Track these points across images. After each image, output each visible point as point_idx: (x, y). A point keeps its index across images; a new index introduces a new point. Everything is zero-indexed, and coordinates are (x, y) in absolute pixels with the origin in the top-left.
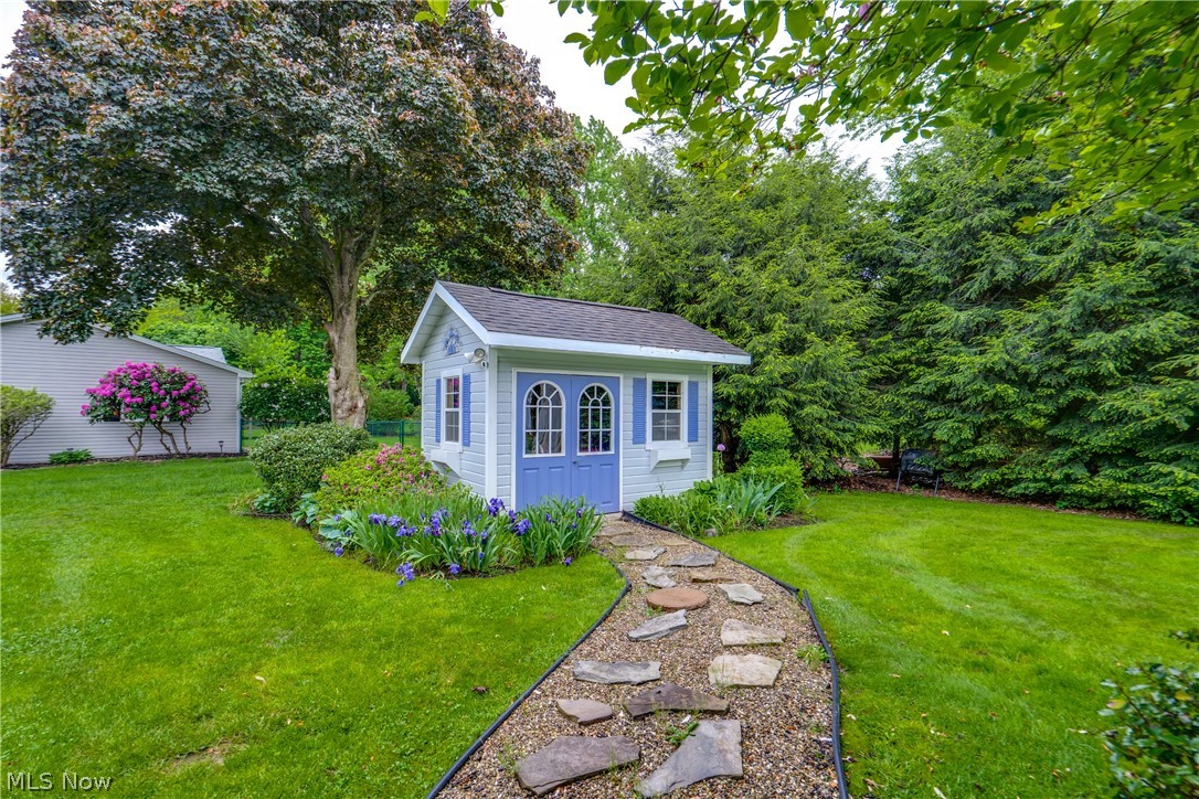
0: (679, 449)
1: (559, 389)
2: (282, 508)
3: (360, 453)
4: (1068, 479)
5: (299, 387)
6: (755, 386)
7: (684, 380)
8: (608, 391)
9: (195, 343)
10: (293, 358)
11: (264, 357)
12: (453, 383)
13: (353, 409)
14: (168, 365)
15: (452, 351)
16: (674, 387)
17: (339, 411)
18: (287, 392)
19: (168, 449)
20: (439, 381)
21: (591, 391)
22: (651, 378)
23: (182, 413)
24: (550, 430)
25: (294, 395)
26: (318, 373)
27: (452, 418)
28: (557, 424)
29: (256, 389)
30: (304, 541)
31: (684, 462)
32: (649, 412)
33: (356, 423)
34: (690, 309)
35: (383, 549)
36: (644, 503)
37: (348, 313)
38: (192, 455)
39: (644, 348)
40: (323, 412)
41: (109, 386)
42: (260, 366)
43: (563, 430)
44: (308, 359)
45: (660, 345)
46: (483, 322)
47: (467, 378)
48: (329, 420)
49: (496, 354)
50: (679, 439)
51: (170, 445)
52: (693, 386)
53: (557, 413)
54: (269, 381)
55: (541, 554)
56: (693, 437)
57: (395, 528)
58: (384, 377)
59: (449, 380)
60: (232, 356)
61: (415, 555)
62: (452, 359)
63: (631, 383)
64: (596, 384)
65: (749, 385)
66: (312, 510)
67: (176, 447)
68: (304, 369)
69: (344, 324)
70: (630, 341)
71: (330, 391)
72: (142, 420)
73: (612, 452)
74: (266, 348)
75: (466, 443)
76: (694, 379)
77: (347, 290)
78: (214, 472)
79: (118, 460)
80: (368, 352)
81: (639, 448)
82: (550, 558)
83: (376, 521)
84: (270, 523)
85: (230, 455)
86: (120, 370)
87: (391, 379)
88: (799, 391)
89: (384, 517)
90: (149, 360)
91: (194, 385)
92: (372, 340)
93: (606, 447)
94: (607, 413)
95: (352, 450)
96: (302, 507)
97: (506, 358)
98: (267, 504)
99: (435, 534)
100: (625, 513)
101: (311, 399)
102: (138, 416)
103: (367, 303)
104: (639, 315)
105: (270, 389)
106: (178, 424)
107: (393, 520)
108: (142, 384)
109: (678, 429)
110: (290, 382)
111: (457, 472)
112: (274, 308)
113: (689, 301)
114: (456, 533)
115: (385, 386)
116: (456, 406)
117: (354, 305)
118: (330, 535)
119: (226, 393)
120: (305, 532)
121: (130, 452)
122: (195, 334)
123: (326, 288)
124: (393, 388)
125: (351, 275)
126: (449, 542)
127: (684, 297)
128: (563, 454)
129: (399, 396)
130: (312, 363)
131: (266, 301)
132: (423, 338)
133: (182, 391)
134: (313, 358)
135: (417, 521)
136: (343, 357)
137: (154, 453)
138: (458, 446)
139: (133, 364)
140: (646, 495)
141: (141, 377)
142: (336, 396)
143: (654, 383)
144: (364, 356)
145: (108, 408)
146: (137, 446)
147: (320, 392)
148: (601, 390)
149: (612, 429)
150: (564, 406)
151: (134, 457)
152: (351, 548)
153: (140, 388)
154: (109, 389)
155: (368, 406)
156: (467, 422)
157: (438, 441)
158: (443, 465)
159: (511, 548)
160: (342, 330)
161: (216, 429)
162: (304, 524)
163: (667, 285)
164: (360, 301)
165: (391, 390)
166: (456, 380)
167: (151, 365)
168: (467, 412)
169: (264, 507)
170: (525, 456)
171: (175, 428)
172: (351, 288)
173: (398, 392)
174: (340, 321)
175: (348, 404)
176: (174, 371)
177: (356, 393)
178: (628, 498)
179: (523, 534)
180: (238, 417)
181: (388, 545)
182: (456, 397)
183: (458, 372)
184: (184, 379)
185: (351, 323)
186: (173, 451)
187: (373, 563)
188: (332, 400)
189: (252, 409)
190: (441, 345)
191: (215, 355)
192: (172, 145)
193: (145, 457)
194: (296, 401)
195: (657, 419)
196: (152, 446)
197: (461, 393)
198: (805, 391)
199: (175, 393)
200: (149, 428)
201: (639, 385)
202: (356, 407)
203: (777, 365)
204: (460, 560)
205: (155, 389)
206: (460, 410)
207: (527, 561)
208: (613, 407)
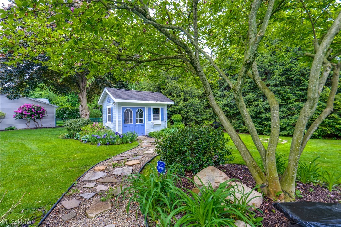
0: (159, 122)
1: (131, 110)
2: (72, 136)
3: (89, 124)
4: (240, 126)
5: (71, 110)
6: (178, 108)
7: (160, 107)
8: (142, 110)
9: (39, 97)
10: (67, 101)
11: (59, 101)
12: (109, 109)
13: (86, 115)
14: (36, 105)
15: (109, 102)
16: (158, 109)
17: (83, 116)
18: (68, 111)
19: (36, 126)
20: (106, 109)
21: (139, 110)
22: (152, 107)
23: (40, 117)
24: (130, 119)
25: (70, 112)
26: (75, 105)
27: (109, 116)
28: (131, 117)
29: (60, 110)
30: (78, 142)
31: (160, 125)
32: (152, 115)
33: (87, 118)
34: (164, 91)
35: (95, 141)
36: (150, 133)
37: (84, 91)
38: (43, 128)
39: (149, 101)
40: (78, 116)
41: (21, 110)
42: (58, 103)
43: (133, 118)
44: (71, 101)
45: (153, 100)
46: (114, 97)
47: (112, 108)
48: (80, 118)
49: (117, 103)
50: (159, 120)
51: (37, 125)
52: (162, 109)
53: (131, 115)
54: (63, 108)
55: (125, 142)
56: (162, 120)
57: (97, 137)
58: (94, 106)
59: (108, 108)
60: (50, 101)
61: (100, 142)
62: (109, 104)
63: (148, 108)
64: (140, 109)
65: (177, 108)
66: (79, 136)
67: (38, 126)
68: (70, 104)
69: (83, 94)
70: (146, 100)
71: (80, 111)
72: (29, 119)
73: (144, 123)
74: (60, 98)
75: (112, 122)
76: (162, 107)
77: (84, 86)
78: (52, 130)
79: (24, 129)
80: (90, 100)
81: (150, 122)
82: (127, 142)
83: (93, 136)
84: (70, 139)
85: (53, 127)
86: (23, 106)
87: (96, 106)
88: (187, 109)
89: (95, 135)
90: (31, 104)
91: (43, 109)
92: (90, 97)
93: (142, 122)
94: (142, 115)
95: (87, 124)
96: (77, 136)
97: (119, 104)
98: (68, 136)
99: (104, 138)
100: (146, 135)
101: (74, 113)
102: (29, 118)
103: (89, 89)
104: (151, 93)
105: (63, 110)
106: (39, 119)
107: (96, 136)
108: (30, 109)
109: (159, 118)
110: (68, 108)
111: (110, 128)
112: (65, 90)
113: (164, 89)
114: (109, 138)
115: (94, 108)
116: (110, 114)
117: (86, 89)
118: (83, 140)
119: (52, 111)
120: (78, 141)
121: (27, 127)
122: (39, 95)
123: (79, 85)
124: (96, 109)
125: (85, 82)
126: (107, 139)
127: (163, 88)
128: (133, 123)
129: (98, 111)
130: (73, 102)
131: (63, 89)
132: (103, 99)
133: (40, 111)
134: (73, 101)
135: (101, 136)
136: (83, 102)
137: (33, 127)
138: (110, 122)
139: (27, 104)
140: (151, 132)
141: (29, 108)
142: (82, 112)
143: (153, 108)
144: (88, 101)
145: (20, 116)
146: (28, 125)
147: (77, 111)
148: (141, 110)
149: (144, 118)
150: (133, 114)
151: (28, 128)
152: (88, 142)
153: (29, 111)
154: (21, 111)
155: (90, 114)
156: (112, 117)
157: (106, 121)
158: (107, 126)
159: (120, 140)
160: (83, 96)
161: (49, 120)
162: (77, 139)
163: (159, 86)
164: (87, 88)
165: (96, 110)
166: (110, 109)
167: (32, 105)
168: (112, 115)
169: (67, 137)
170: (124, 124)
171: (38, 121)
172: (85, 86)
173: (98, 110)
174: (82, 93)
175: (85, 114)
176: (38, 106)
177: (87, 111)
178: (147, 133)
179: (122, 138)
180: (55, 117)
181: (95, 140)
182: (110, 112)
183: (110, 107)
184: (40, 108)
185: (85, 94)
186: (38, 127)
187: (93, 144)
188: (81, 112)
189: (59, 115)
190: (107, 101)
191: (46, 101)
192: (43, 56)
193: (31, 128)
194: (71, 113)
195: (153, 116)
196: (32, 125)
197: (111, 111)
198: (189, 109)
199: (38, 112)
200: (31, 121)
201: (150, 109)
202: (87, 114)
203: (182, 104)
204: (109, 142)
205: (33, 111)
206: (111, 115)
207: (123, 143)
208: (144, 114)
